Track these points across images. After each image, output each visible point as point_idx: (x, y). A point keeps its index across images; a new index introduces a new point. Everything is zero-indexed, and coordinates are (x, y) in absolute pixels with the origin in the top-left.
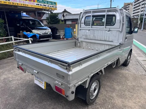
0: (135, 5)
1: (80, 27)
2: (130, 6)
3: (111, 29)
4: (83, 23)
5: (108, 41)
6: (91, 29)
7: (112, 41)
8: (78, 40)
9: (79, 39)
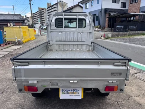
0: (48, 11)
1: (51, 29)
2: (44, 10)
3: (83, 31)
4: (53, 25)
5: (80, 41)
6: (64, 31)
7: (84, 41)
8: (49, 43)
9: (51, 42)
